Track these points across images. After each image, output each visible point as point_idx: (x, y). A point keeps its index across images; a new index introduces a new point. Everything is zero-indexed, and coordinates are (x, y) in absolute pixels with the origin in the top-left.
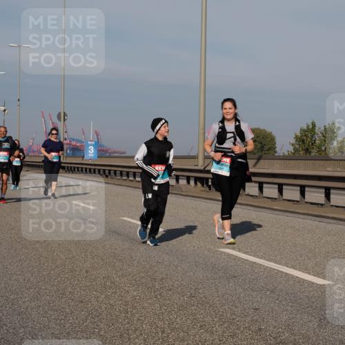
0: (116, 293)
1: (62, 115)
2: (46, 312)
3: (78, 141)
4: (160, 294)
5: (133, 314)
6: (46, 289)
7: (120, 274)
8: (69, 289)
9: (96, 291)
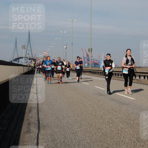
0: (114, 125)
1: (90, 49)
2: (84, 133)
3: (97, 60)
4: (133, 126)
5: (121, 135)
6: (84, 123)
7: (115, 117)
8: (94, 124)
9: (105, 124)
